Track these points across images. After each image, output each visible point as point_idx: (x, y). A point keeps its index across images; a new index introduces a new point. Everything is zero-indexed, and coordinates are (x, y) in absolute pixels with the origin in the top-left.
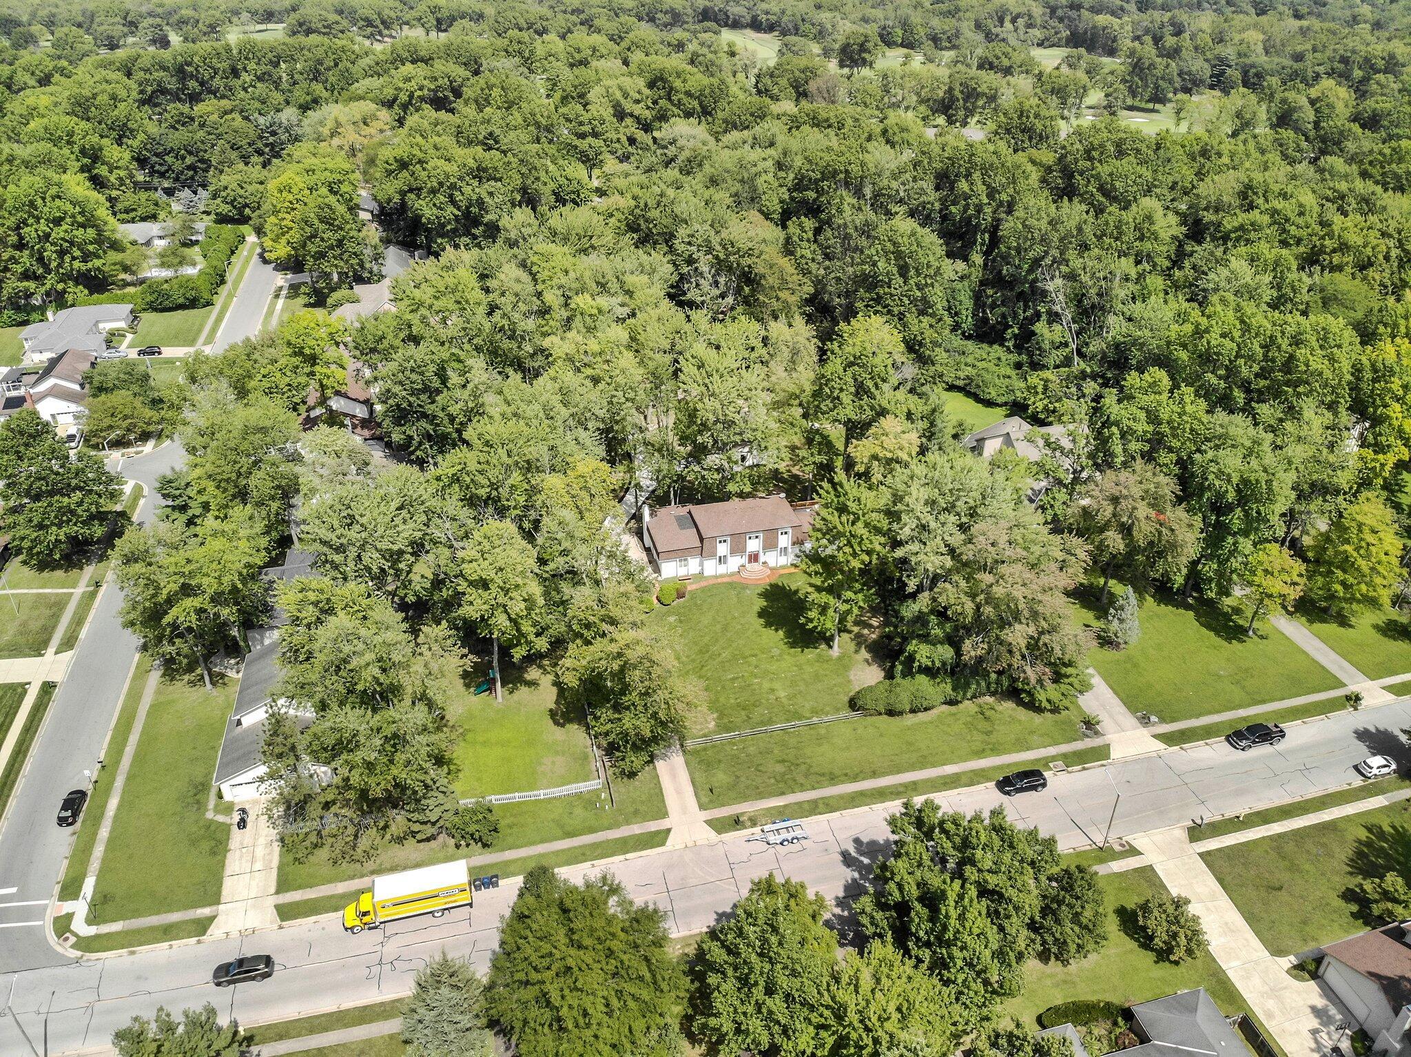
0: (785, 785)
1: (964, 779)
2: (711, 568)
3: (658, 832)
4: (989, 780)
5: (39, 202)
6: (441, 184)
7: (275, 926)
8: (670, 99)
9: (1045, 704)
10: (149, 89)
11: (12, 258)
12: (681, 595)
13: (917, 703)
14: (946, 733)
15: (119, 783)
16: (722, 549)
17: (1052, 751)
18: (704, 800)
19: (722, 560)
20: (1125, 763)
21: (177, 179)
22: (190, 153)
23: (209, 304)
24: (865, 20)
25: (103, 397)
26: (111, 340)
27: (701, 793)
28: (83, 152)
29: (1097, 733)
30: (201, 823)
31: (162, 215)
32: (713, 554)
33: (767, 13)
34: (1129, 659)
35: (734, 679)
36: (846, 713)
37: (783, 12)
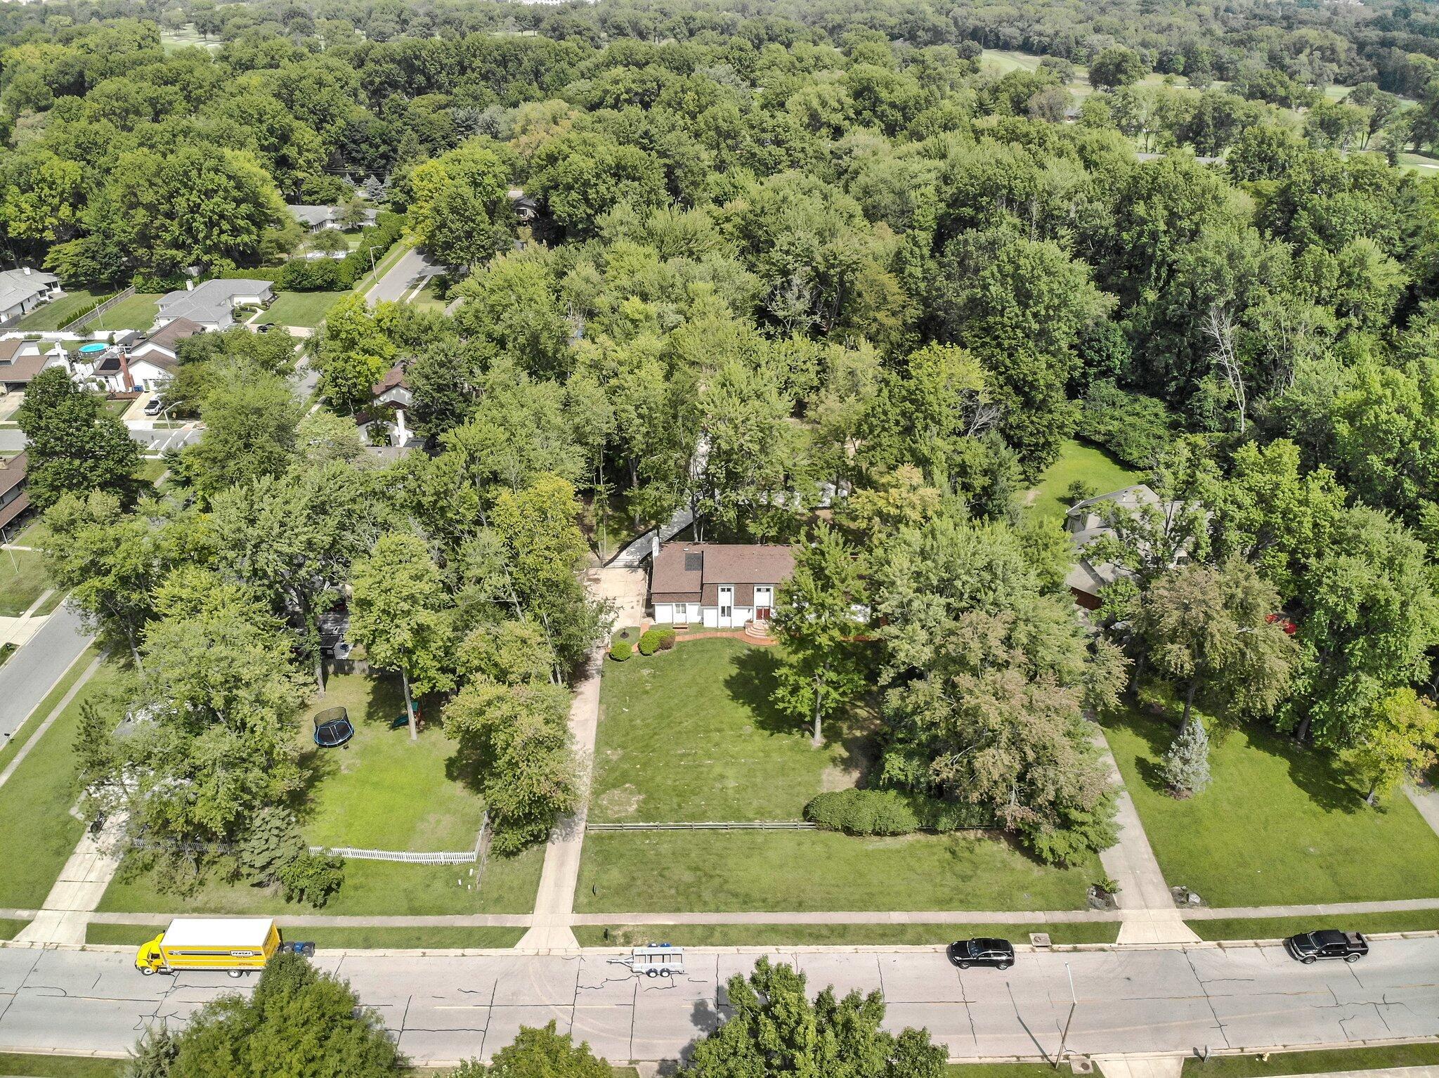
0: (688, 899)
1: (910, 935)
2: (712, 618)
3: (512, 929)
4: (941, 941)
5: (194, 173)
6: (576, 181)
7: (79, 947)
8: (874, 112)
9: (1047, 854)
10: (377, 80)
11: (163, 225)
12: (665, 645)
13: (881, 825)
14: (911, 869)
15: (17, 761)
16: (725, 599)
17: (1041, 917)
18: (583, 900)
19: (726, 611)
20: (1135, 952)
21: (369, 167)
22: (384, 142)
23: (348, 287)
24: (1144, 44)
25: (189, 366)
26: (239, 314)
27: (584, 890)
28: (271, 131)
29: (1110, 904)
30: (62, 818)
31: (341, 200)
32: (714, 603)
33: (1040, 34)
34: (1190, 811)
35: (684, 755)
36: (798, 821)
37: (1057, 34)
